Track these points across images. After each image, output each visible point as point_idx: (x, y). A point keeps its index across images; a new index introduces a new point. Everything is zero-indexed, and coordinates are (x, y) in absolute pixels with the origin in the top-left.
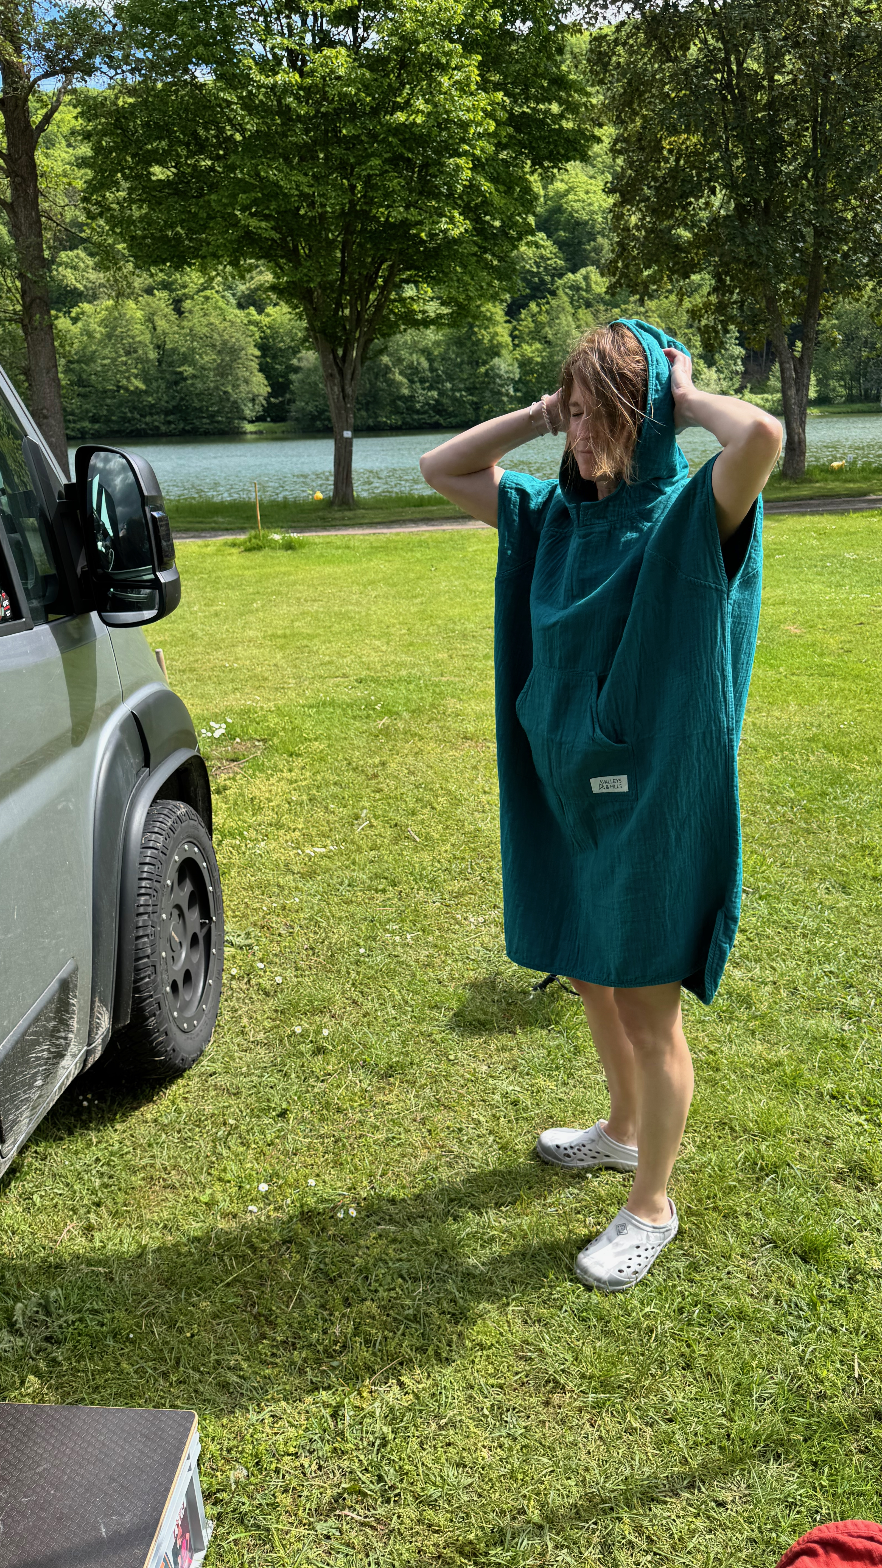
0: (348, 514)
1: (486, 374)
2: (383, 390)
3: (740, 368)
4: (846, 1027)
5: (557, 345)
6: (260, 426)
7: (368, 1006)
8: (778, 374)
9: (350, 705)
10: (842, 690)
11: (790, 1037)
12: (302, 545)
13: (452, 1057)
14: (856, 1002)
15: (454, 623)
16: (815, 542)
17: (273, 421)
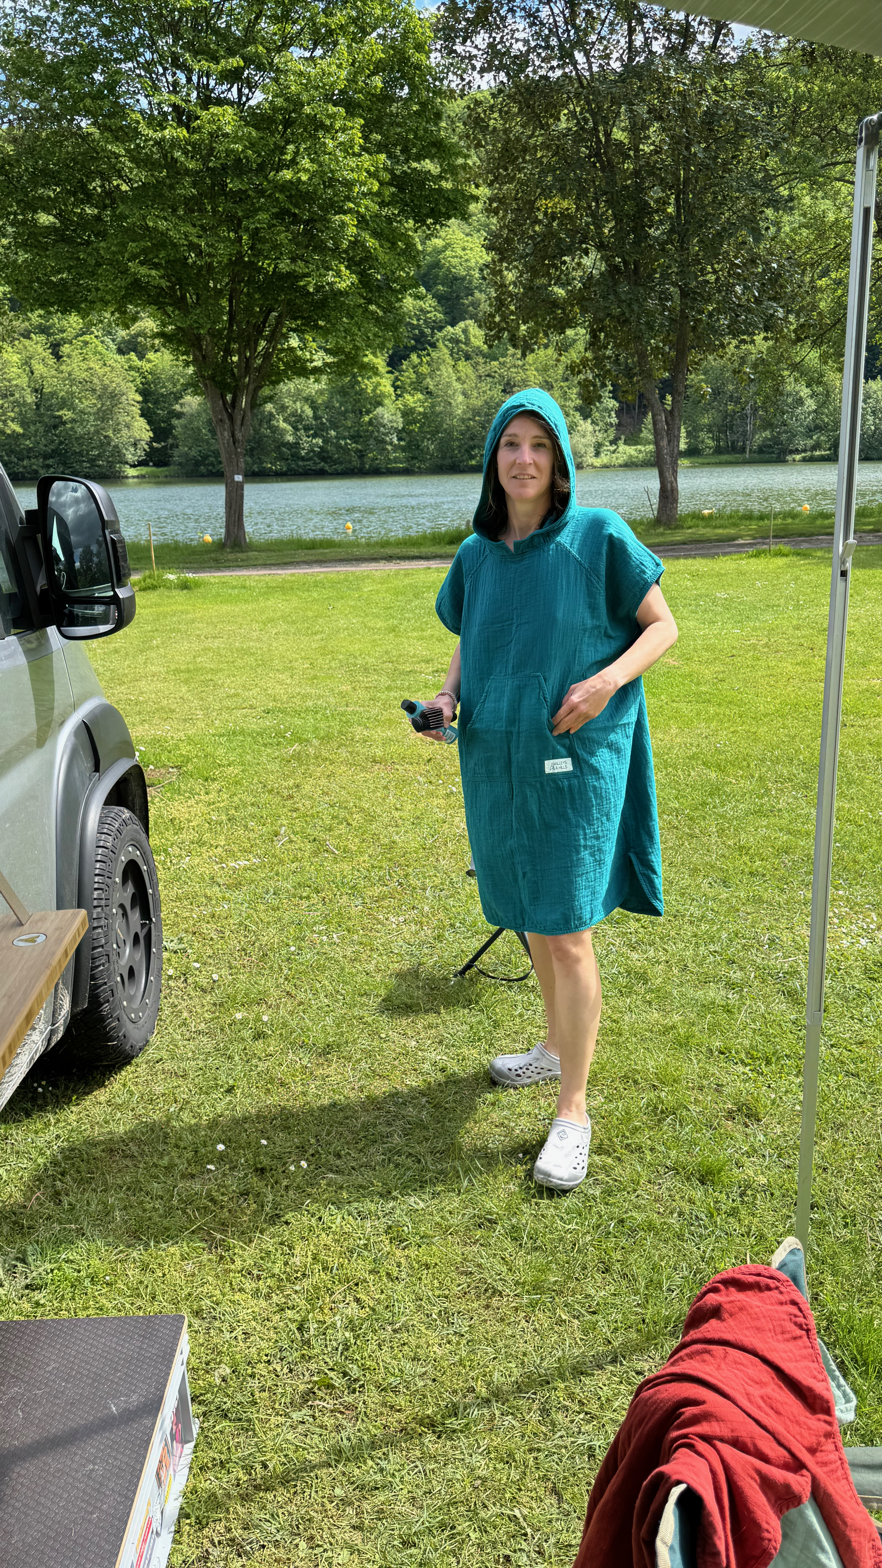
0: (240, 555)
1: (370, 423)
2: (267, 437)
3: (614, 420)
4: (730, 996)
5: (438, 396)
6: (143, 470)
7: (301, 996)
8: (650, 426)
9: (260, 734)
10: (718, 715)
11: (682, 1006)
12: (197, 585)
13: (383, 1036)
14: (739, 974)
15: (355, 657)
16: (689, 584)
17: (155, 465)
